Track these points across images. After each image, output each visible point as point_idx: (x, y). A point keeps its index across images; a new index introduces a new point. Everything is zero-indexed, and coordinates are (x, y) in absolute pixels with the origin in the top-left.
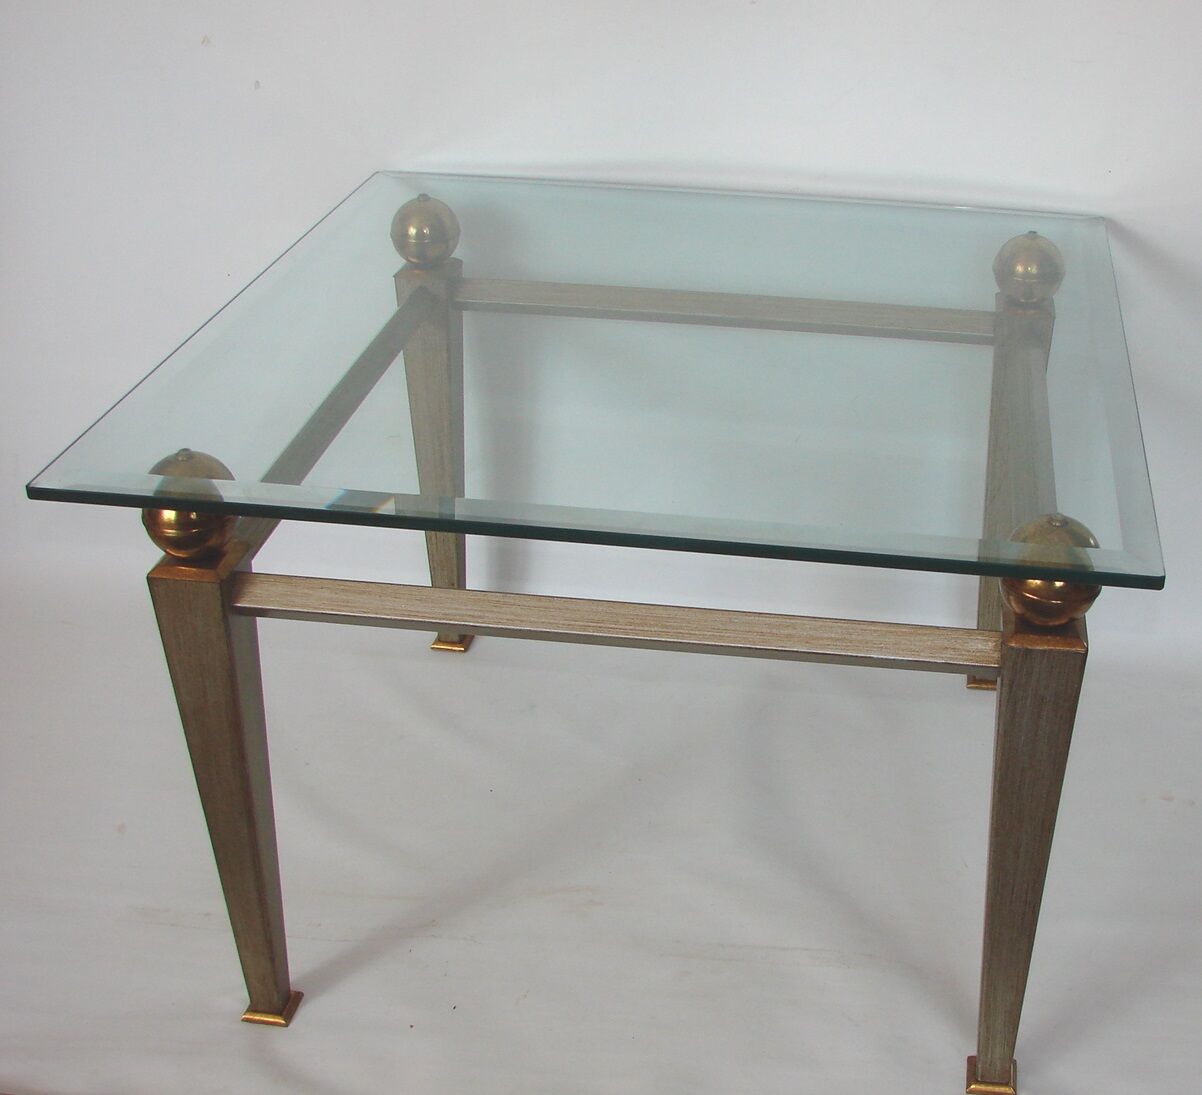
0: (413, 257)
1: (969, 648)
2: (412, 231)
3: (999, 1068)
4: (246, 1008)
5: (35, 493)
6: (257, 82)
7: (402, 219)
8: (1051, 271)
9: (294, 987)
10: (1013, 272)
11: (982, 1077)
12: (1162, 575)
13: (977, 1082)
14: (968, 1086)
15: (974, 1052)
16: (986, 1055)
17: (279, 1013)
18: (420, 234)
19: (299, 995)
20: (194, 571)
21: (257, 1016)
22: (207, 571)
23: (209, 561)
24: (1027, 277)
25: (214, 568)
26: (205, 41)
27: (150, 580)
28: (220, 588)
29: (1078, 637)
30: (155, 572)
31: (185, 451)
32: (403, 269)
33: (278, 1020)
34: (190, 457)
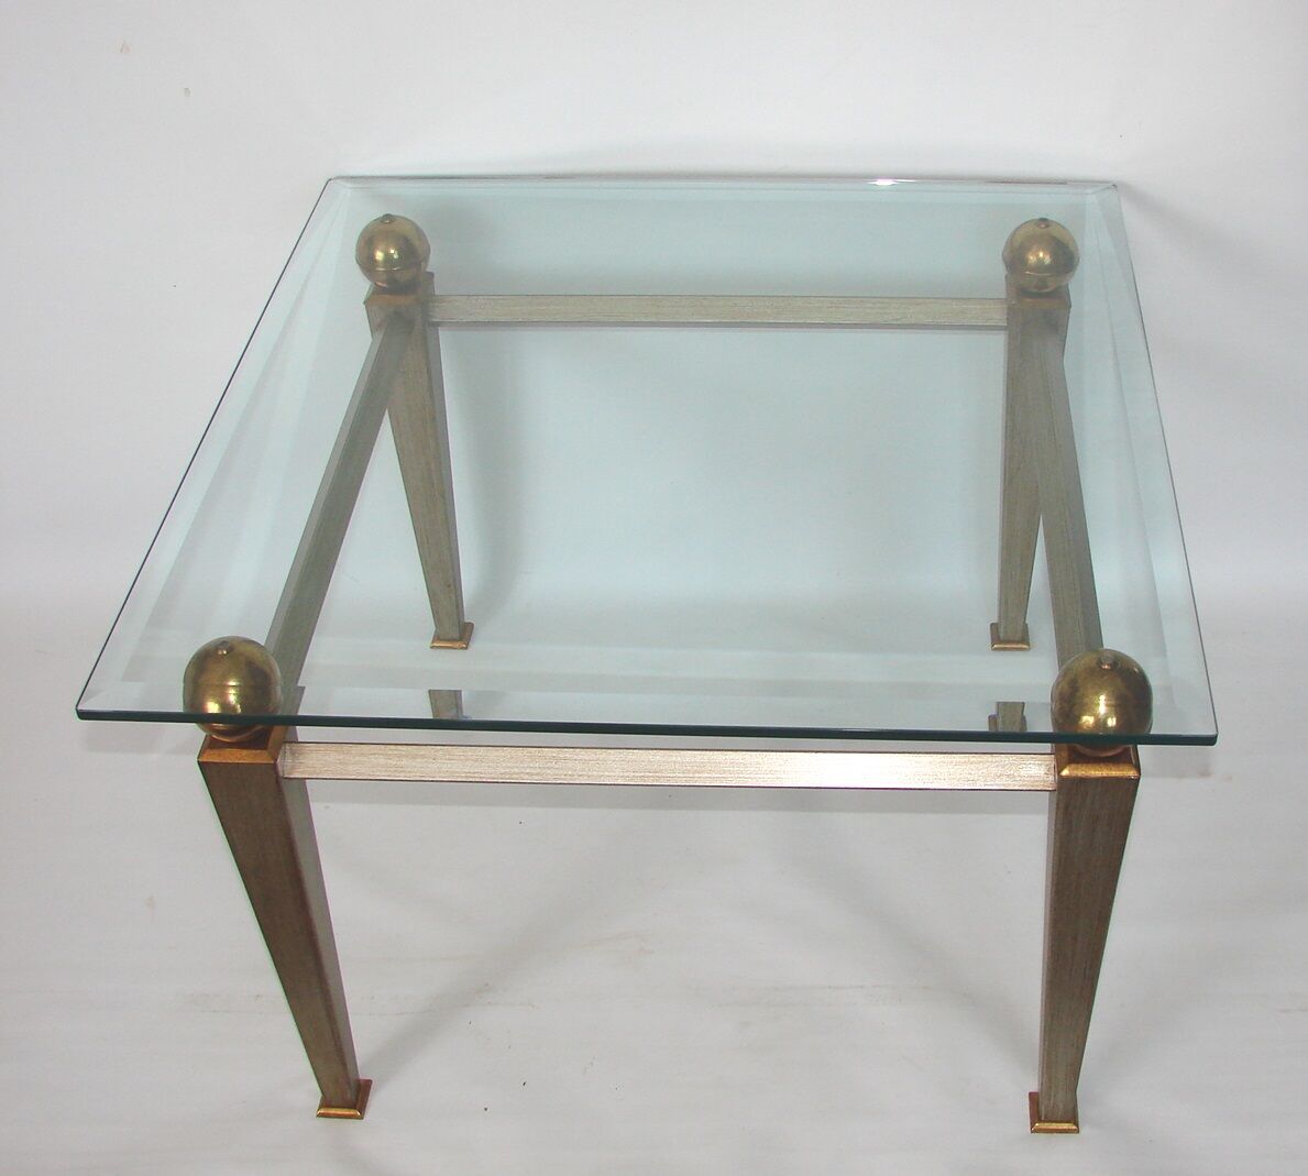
0: (382, 282)
1: (1022, 773)
2: (379, 256)
3: (1061, 1106)
4: (318, 1103)
5: (84, 715)
6: (187, 89)
7: (368, 241)
8: (1065, 258)
9: (363, 1075)
10: (1024, 261)
11: (1045, 1117)
12: (1213, 733)
13: (1040, 1121)
14: (1032, 1125)
15: (1035, 1087)
16: (1049, 1100)
17: (353, 1107)
18: (388, 257)
19: (368, 1083)
20: (245, 752)
21: (332, 1111)
22: (258, 751)
23: (259, 741)
24: (1040, 266)
25: (265, 749)
26: (124, 48)
27: (201, 764)
28: (274, 766)
29: (1131, 763)
30: (205, 755)
31: (223, 643)
32: (373, 293)
33: (352, 1112)
34: (230, 650)
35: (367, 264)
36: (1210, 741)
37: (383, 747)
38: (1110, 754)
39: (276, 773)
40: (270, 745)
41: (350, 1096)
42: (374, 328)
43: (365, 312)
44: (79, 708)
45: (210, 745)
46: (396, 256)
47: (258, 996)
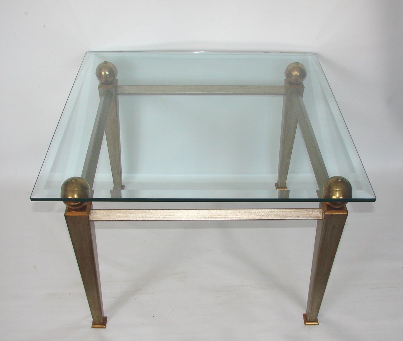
0: (103, 81)
2: (103, 73)
3: (314, 317)
4: (91, 324)
5: (33, 200)
6: (44, 25)
7: (100, 69)
8: (303, 74)
9: (105, 315)
10: (291, 74)
11: (309, 321)
12: (375, 198)
13: (307, 322)
14: (305, 323)
15: (305, 312)
18: (105, 74)
19: (106, 318)
20: (79, 212)
21: (96, 326)
22: (84, 212)
23: (84, 209)
24: (296, 76)
25: (86, 211)
26: (26, 13)
27: (65, 217)
28: (88, 217)
29: (345, 210)
30: (67, 214)
31: (74, 178)
32: (100, 85)
33: (102, 326)
34: (76, 180)
35: (99, 75)
36: (374, 200)
37: (121, 210)
38: (340, 207)
39: (89, 219)
40: (87, 210)
41: (102, 321)
42: (101, 95)
43: (98, 90)
44: (31, 197)
45: (68, 210)
46: (108, 73)
47: (70, 293)
